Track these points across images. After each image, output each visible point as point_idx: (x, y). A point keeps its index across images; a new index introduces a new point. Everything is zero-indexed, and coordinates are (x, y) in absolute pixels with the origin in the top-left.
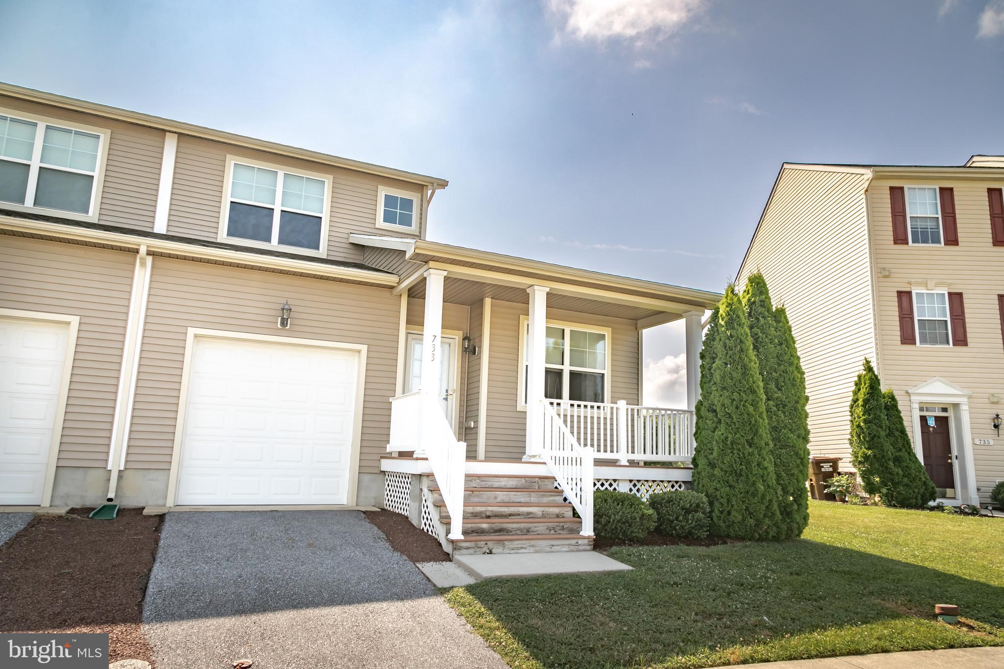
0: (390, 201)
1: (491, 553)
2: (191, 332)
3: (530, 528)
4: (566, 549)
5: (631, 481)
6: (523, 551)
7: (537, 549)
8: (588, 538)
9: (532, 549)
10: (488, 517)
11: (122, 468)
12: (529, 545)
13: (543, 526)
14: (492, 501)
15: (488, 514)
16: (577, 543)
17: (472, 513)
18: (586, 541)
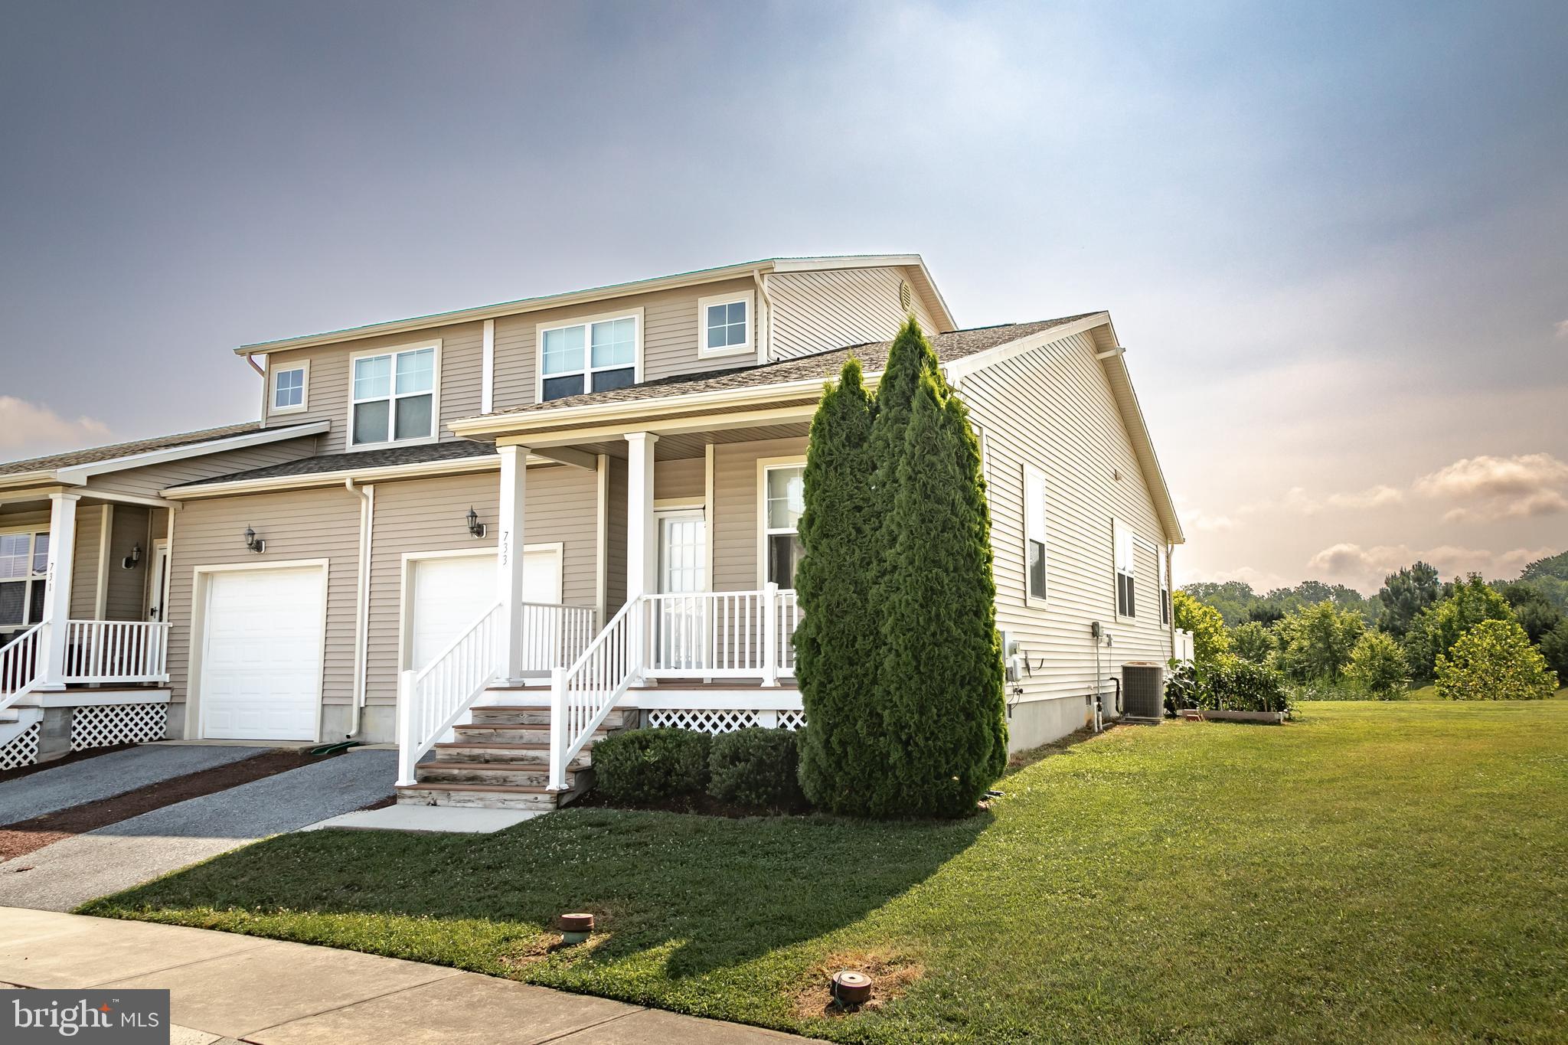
0: (715, 313)
1: (435, 804)
2: (405, 557)
3: (507, 777)
4: (521, 806)
5: (783, 712)
6: (470, 804)
7: (488, 803)
8: (550, 792)
9: (481, 804)
10: (487, 762)
11: (363, 705)
12: (476, 797)
13: (524, 775)
14: (517, 741)
15: (487, 757)
16: (536, 798)
17: (470, 756)
18: (547, 797)
